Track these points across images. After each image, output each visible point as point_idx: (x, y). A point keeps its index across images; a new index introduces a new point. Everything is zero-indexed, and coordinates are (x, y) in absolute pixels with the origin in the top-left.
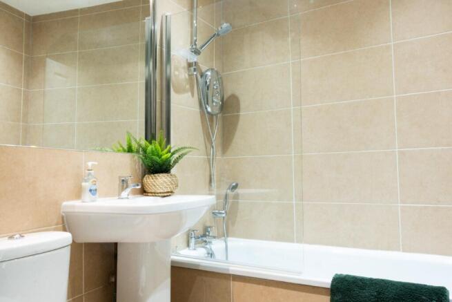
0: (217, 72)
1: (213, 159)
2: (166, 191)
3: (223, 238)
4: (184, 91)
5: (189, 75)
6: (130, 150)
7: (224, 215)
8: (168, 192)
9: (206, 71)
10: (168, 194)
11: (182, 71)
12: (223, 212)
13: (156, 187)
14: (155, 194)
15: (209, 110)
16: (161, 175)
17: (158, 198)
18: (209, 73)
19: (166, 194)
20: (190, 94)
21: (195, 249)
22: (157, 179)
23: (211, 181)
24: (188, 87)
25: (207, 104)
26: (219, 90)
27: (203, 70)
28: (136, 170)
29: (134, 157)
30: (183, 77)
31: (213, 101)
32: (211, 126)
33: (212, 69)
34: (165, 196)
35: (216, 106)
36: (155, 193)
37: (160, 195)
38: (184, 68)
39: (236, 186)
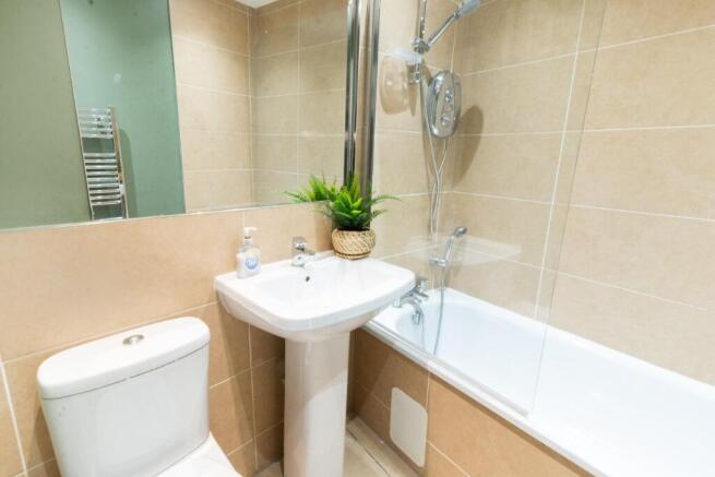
0: (453, 76)
2: (356, 253)
4: (401, 108)
5: (410, 84)
6: (319, 197)
7: (444, 265)
8: (360, 255)
9: (437, 75)
10: (360, 257)
11: (400, 79)
12: (444, 261)
15: (436, 131)
18: (440, 78)
19: (356, 257)
20: (409, 111)
21: (400, 306)
24: (406, 101)
25: (434, 123)
26: (452, 103)
27: (433, 74)
30: (400, 88)
31: (442, 119)
32: (437, 153)
33: (447, 72)
34: (355, 259)
35: (447, 126)
36: (342, 254)
37: (349, 257)
38: (402, 74)
39: (464, 232)
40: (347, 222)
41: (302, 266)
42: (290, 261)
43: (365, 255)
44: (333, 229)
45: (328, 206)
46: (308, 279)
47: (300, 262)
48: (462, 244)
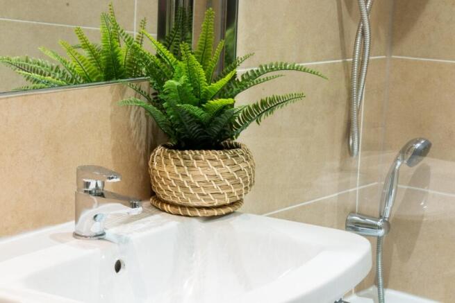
1: (361, 63)
2: (216, 203)
3: (373, 289)
7: (381, 232)
8: (224, 206)
10: (223, 211)
12: (379, 223)
13: (187, 193)
14: (182, 210)
16: (204, 155)
17: (195, 221)
19: (216, 212)
22: (191, 167)
23: (348, 131)
28: (129, 130)
29: (123, 92)
34: (213, 218)
36: (182, 206)
37: (198, 213)
39: (423, 152)
40: (195, 128)
41: (100, 236)
42: (70, 226)
43: (230, 208)
44: (153, 148)
45: (139, 91)
46: (118, 267)
47: (96, 228)
48: (421, 179)
